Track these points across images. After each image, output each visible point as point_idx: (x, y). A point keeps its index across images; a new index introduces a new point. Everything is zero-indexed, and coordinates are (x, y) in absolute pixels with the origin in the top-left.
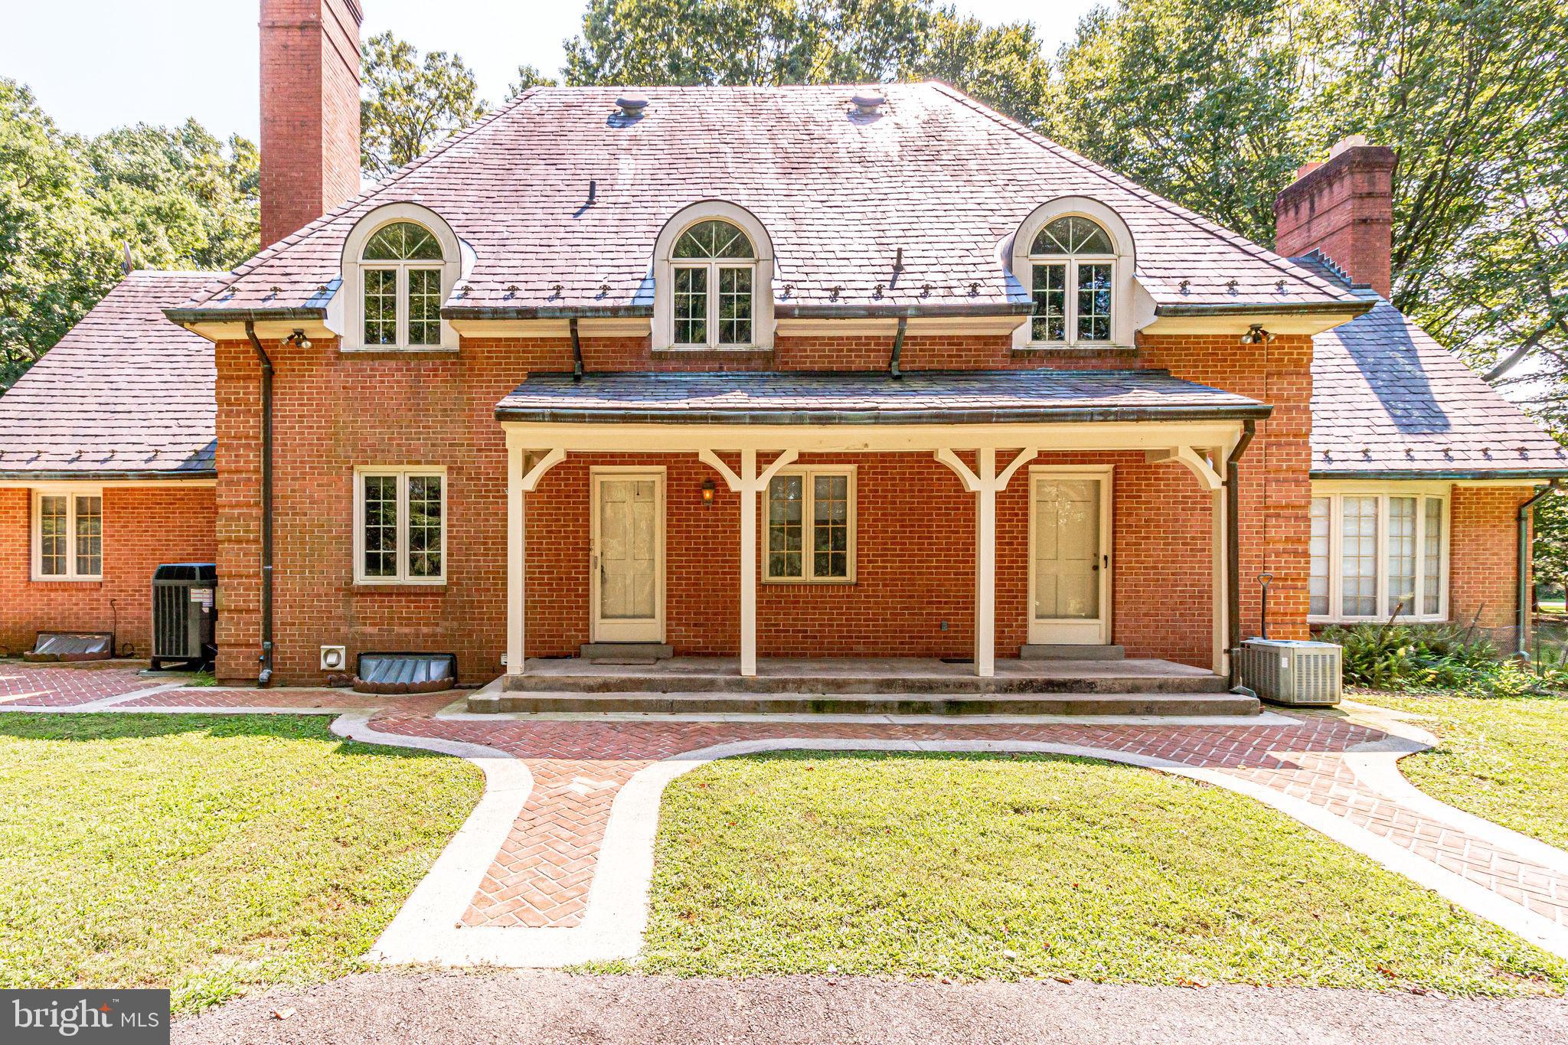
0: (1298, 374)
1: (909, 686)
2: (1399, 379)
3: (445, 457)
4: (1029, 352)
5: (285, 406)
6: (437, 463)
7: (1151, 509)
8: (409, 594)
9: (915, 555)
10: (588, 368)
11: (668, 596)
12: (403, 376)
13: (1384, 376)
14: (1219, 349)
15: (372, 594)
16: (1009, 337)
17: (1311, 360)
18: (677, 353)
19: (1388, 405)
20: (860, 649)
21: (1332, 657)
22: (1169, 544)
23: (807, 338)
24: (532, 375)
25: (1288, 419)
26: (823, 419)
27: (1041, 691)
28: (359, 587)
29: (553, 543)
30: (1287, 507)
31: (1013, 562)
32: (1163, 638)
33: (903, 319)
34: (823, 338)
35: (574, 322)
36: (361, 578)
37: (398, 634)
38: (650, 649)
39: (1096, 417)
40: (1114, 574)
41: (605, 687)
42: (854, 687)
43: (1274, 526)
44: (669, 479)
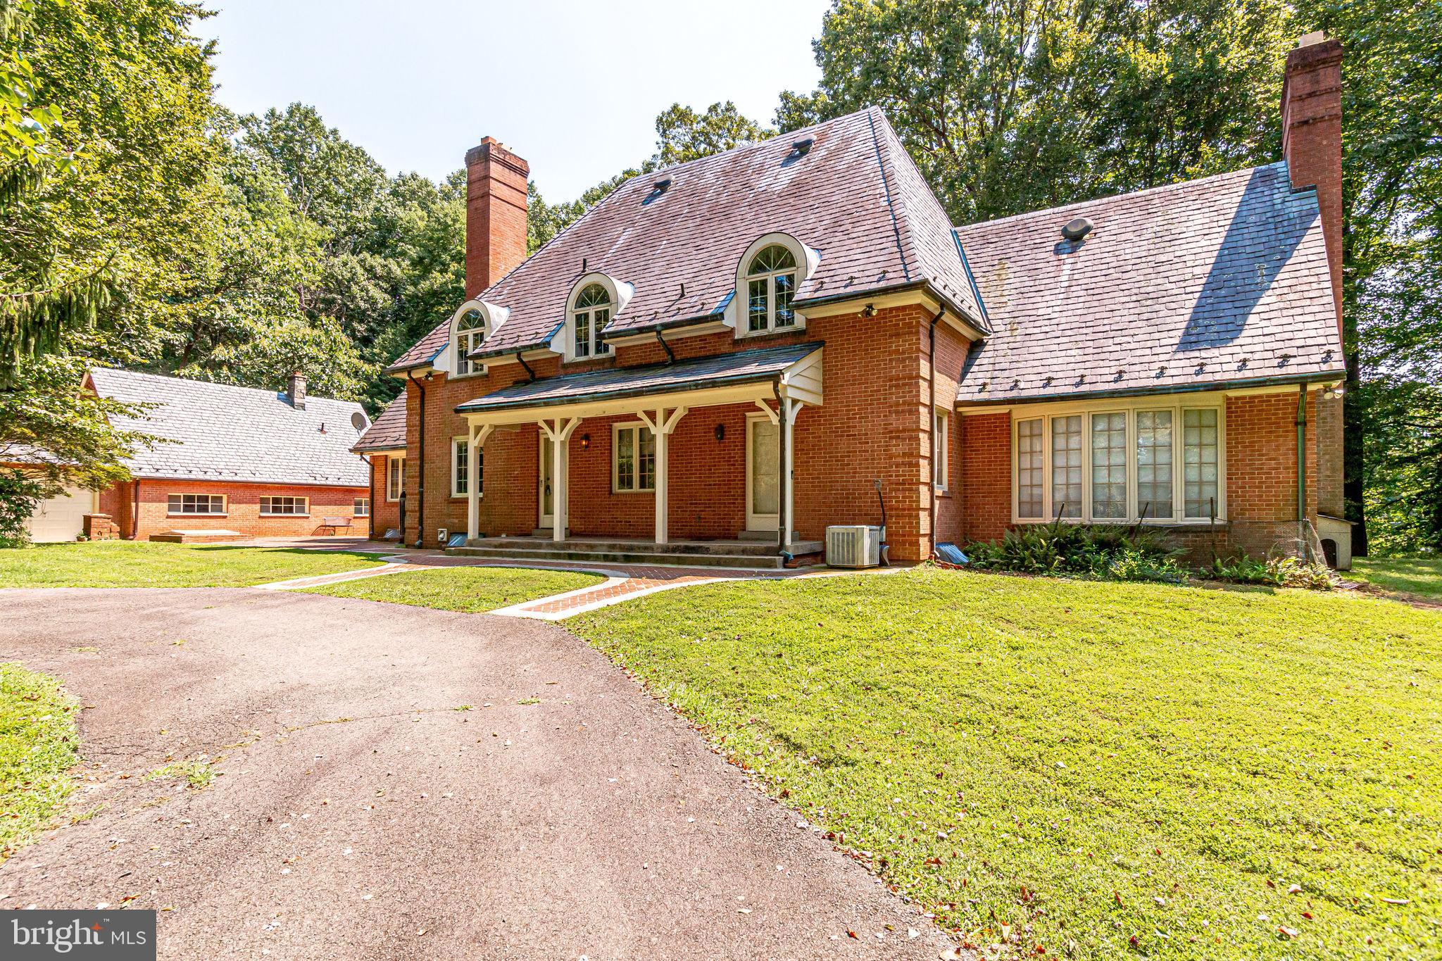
0: (909, 333)
4: (742, 340)
5: (429, 408)
12: (468, 389)
14: (856, 322)
15: (456, 502)
16: (733, 332)
24: (516, 383)
28: (452, 499)
33: (659, 333)
35: (519, 355)
36: (455, 494)
43: (895, 445)
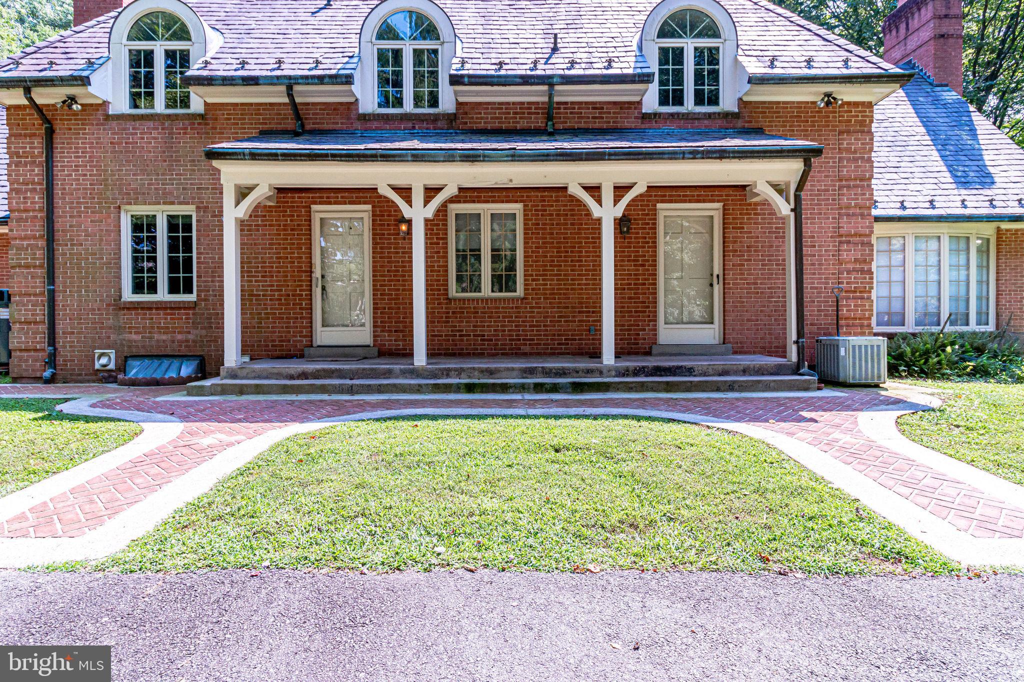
0: (863, 132)
1: (547, 372)
2: (962, 150)
3: (194, 198)
4: (655, 114)
5: (64, 159)
6: (188, 203)
7: (752, 237)
8: (166, 309)
9: (569, 275)
10: (308, 127)
11: (374, 309)
12: (159, 133)
13: (951, 148)
14: (802, 112)
15: (135, 309)
16: (640, 103)
17: (872, 122)
18: (378, 115)
19: (951, 170)
20: (527, 349)
21: (878, 346)
22: (766, 265)
23: (480, 104)
24: (263, 133)
25: (855, 167)
26: (471, 158)
27: (652, 375)
28: (125, 303)
29: (282, 267)
30: (856, 235)
31: (646, 279)
32: (761, 339)
33: (551, 85)
34: (494, 103)
35: (290, 88)
36: (128, 295)
37: (158, 341)
38: (359, 351)
39: (687, 156)
40: (724, 289)
41: (304, 375)
42: (504, 374)
43: (845, 251)
44: (373, 215)
